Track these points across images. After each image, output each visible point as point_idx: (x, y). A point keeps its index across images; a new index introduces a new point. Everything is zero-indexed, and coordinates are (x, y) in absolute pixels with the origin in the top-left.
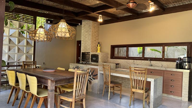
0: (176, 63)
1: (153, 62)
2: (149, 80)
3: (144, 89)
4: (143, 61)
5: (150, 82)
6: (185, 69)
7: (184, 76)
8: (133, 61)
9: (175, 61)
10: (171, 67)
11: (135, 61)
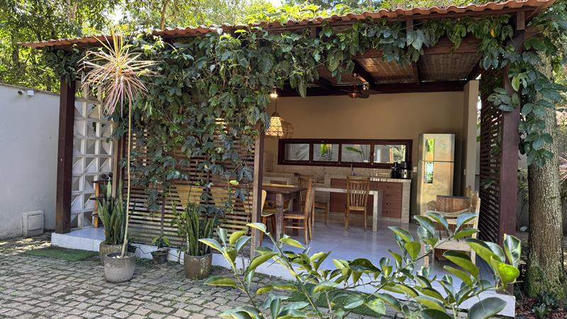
0: (390, 171)
1: (357, 170)
2: (371, 193)
3: (366, 205)
4: (340, 168)
5: (373, 196)
6: (404, 178)
7: (404, 188)
8: (322, 168)
9: (389, 168)
10: (383, 176)
11: (326, 167)
